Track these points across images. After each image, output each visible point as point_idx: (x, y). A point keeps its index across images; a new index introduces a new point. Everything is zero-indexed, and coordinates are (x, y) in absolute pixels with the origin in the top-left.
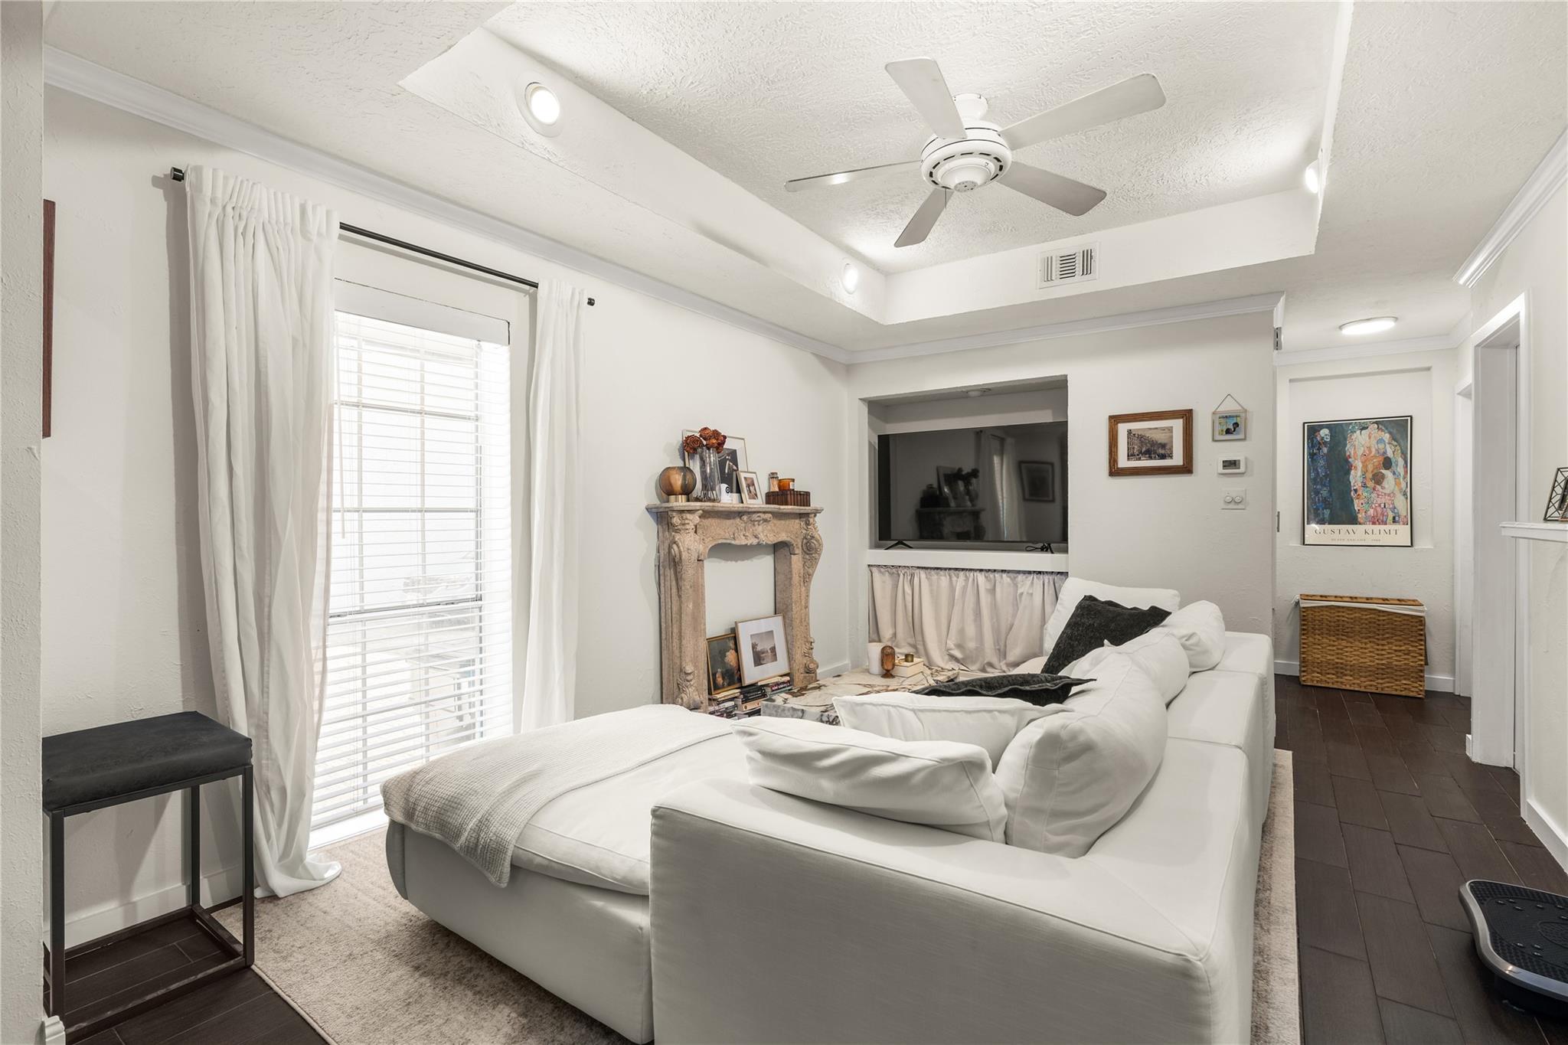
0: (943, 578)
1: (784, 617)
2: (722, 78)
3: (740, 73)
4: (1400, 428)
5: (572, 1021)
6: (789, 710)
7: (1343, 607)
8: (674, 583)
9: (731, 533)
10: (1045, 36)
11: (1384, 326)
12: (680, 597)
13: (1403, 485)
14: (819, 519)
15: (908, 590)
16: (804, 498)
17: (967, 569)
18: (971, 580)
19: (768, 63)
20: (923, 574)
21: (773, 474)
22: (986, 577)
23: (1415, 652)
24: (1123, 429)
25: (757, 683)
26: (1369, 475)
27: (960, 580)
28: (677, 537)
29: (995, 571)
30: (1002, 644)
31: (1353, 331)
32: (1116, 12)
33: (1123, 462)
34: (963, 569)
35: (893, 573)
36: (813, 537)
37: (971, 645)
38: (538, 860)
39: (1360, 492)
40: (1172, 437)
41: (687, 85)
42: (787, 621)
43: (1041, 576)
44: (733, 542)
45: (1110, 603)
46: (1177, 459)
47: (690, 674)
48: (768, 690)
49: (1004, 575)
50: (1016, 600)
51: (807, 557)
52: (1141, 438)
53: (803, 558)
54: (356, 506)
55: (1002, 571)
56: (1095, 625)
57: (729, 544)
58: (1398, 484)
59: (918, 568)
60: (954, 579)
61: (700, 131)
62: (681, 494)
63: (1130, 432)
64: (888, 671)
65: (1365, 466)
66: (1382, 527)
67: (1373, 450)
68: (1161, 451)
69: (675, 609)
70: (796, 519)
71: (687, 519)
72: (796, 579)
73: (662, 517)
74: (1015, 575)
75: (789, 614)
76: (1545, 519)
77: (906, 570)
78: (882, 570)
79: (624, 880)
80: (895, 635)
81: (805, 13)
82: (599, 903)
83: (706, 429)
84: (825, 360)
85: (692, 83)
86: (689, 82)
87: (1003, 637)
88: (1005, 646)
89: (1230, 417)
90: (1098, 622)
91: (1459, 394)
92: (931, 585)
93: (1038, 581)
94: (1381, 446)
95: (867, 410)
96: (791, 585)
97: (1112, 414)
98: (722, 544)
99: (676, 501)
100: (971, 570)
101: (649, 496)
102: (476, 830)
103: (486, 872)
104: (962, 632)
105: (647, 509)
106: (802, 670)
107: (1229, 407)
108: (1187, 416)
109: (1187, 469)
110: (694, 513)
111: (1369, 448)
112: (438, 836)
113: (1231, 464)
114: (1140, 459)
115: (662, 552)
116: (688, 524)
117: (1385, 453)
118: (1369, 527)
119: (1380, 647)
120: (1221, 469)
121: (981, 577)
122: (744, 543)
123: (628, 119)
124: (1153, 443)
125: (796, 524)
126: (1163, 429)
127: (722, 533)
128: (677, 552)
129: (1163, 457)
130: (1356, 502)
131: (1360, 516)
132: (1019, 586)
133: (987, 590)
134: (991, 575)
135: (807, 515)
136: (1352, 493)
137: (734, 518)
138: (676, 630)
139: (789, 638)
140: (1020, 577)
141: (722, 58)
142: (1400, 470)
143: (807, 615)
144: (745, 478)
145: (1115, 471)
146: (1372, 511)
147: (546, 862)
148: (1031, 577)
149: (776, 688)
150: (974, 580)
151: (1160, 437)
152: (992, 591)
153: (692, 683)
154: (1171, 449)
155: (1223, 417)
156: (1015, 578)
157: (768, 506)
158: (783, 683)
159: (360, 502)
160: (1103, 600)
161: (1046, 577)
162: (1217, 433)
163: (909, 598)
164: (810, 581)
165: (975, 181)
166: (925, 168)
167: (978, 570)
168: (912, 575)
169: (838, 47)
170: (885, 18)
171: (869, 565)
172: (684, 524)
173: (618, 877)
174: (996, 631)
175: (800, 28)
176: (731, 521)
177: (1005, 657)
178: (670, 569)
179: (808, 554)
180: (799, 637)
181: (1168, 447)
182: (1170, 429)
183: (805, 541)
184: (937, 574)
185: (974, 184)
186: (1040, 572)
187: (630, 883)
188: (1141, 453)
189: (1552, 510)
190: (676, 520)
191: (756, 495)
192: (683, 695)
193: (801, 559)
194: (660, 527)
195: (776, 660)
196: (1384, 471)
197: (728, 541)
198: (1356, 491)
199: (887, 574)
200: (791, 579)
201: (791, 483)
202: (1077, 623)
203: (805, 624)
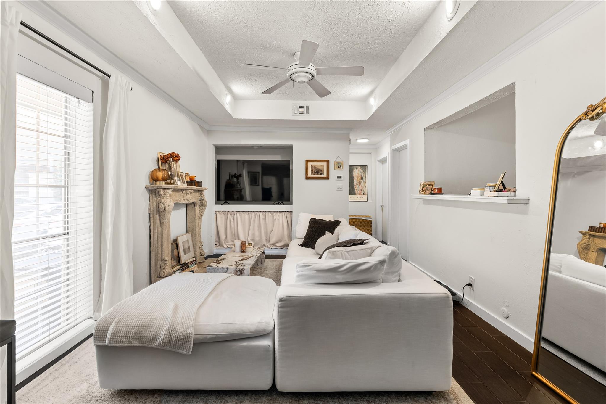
0: (246, 215)
1: (192, 234)
2: (229, 18)
3: (237, 19)
4: (364, 168)
5: (228, 397)
6: (221, 269)
7: (354, 219)
8: (159, 221)
9: (179, 198)
10: (335, 44)
11: (366, 141)
12: (161, 227)
13: (365, 185)
14: (205, 192)
15: (232, 220)
16: (200, 184)
17: (255, 211)
18: (257, 215)
19: (250, 20)
20: (238, 213)
21: (187, 173)
22: (262, 214)
23: (370, 230)
24: (310, 164)
25: (185, 262)
26: (358, 182)
27: (253, 215)
28: (163, 200)
29: (265, 211)
30: (268, 238)
31: (360, 141)
32: (355, 46)
33: (310, 175)
34: (254, 211)
35: (226, 214)
36: (204, 200)
37: (257, 239)
38: (209, 337)
39: (356, 186)
40: (323, 168)
41: (213, 14)
42: (193, 235)
43: (282, 213)
44: (180, 202)
45: (321, 220)
46: (325, 175)
47: (167, 261)
48: (189, 264)
49: (269, 213)
50: (273, 221)
51: (201, 208)
52: (315, 167)
53: (199, 209)
54: (35, 184)
55: (268, 211)
56: (320, 227)
57: (178, 203)
58: (364, 184)
59: (236, 211)
60: (250, 215)
61: (204, 31)
62: (163, 181)
63: (312, 165)
64: (244, 250)
65: (357, 179)
66: (361, 196)
67: (359, 174)
68: (321, 172)
69: (159, 232)
70: (197, 192)
71: (166, 192)
72: (197, 217)
73: (152, 191)
74: (273, 213)
75: (194, 232)
76: (419, 194)
77: (231, 212)
78: (221, 213)
79: (256, 331)
80: (226, 238)
81: (275, 11)
82: (245, 344)
83: (174, 153)
84: (201, 127)
85: (216, 15)
86: (215, 14)
87: (269, 235)
88: (269, 238)
89: (339, 163)
90: (321, 226)
91: (378, 161)
92: (241, 218)
93: (281, 214)
94: (361, 173)
95: (215, 149)
96: (195, 220)
97: (306, 159)
98: (176, 203)
99: (160, 184)
100: (257, 211)
101: (145, 181)
102: (168, 334)
103: (178, 351)
104: (254, 234)
105: (146, 187)
106: (199, 255)
107: (339, 160)
108: (328, 162)
109: (327, 178)
110: (169, 190)
111: (358, 174)
112: (138, 344)
113: (339, 177)
114: (314, 174)
115: (152, 207)
116: (167, 194)
117: (361, 175)
118: (358, 196)
119: (363, 229)
120: (337, 179)
121: (261, 214)
122: (183, 203)
123: (176, 16)
124: (318, 170)
125: (198, 194)
126: (321, 165)
127: (176, 198)
128: (163, 207)
129: (321, 174)
130: (355, 189)
131: (356, 193)
132: (274, 216)
133: (262, 218)
134: (264, 213)
135: (202, 191)
136: (354, 186)
137: (180, 192)
138: (159, 242)
139: (194, 242)
140: (275, 213)
141: (235, 11)
142: (365, 180)
143: (200, 232)
144: (180, 175)
145: (307, 178)
146: (359, 191)
147: (214, 336)
148: (278, 213)
149: (192, 263)
150: (258, 215)
151: (320, 168)
152: (265, 219)
153: (168, 265)
154: (323, 171)
155: (337, 163)
156: (273, 214)
157: (188, 187)
158: (193, 261)
159: (38, 182)
160: (318, 219)
161: (284, 213)
162: (335, 168)
163: (232, 223)
164: (202, 218)
165: (305, 81)
166: (290, 72)
167: (259, 211)
168: (234, 215)
169: (277, 25)
170: (298, 22)
171: (215, 211)
172: (165, 195)
173: (253, 331)
174: (266, 233)
175: (270, 14)
176: (179, 193)
177: (269, 241)
178: (157, 215)
179: (201, 207)
180: (198, 241)
181: (322, 171)
182: (323, 165)
183: (200, 201)
184: (244, 213)
185: (305, 82)
186: (281, 212)
187: (259, 332)
188: (315, 172)
189: (420, 192)
190: (162, 192)
191: (184, 182)
192: (164, 271)
193: (198, 209)
194: (150, 196)
195: (190, 252)
196: (361, 180)
197: (178, 202)
198: (355, 186)
199: (223, 214)
200: (195, 217)
201: (195, 177)
202: (313, 227)
203: (200, 236)
